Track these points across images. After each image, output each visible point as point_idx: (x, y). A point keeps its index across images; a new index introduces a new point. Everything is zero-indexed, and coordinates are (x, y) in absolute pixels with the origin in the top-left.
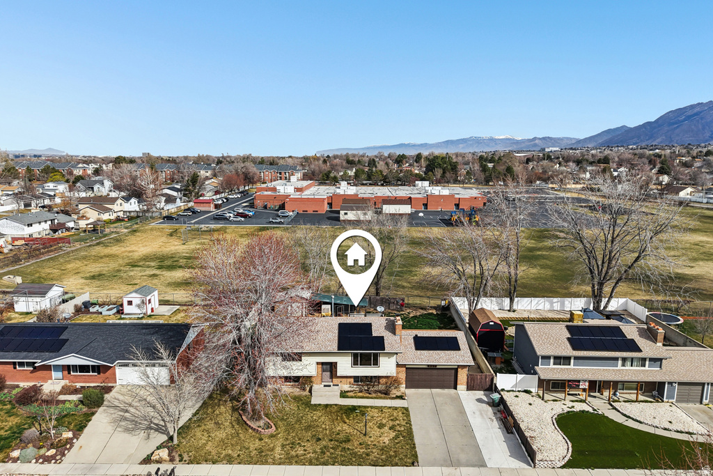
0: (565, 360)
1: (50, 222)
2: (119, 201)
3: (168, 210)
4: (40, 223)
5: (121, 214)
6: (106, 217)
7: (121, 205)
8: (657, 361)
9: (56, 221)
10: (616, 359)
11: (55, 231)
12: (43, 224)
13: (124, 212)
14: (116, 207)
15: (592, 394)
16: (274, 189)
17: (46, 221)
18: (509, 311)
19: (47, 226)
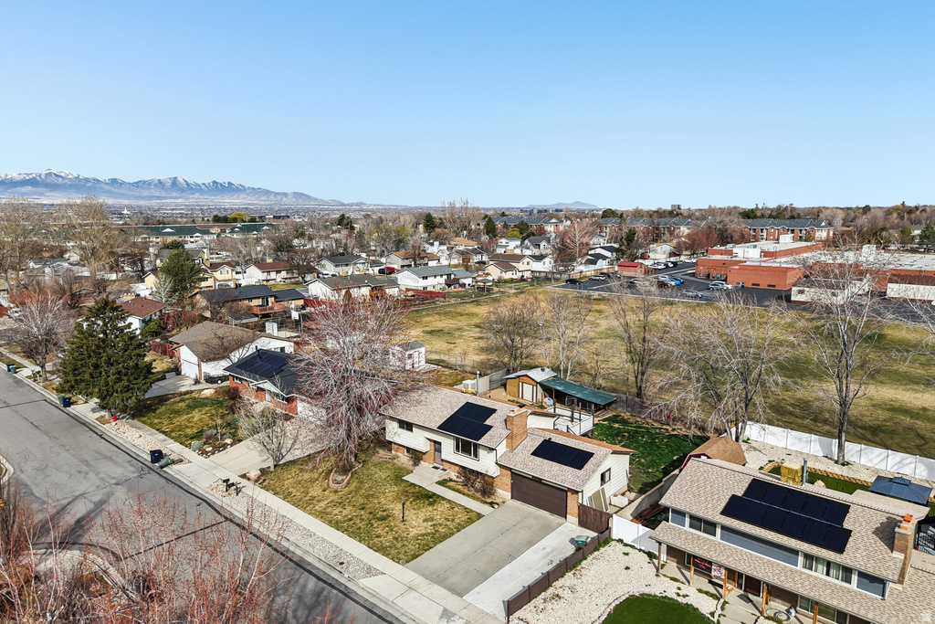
0: (709, 527)
1: (446, 277)
2: (527, 260)
3: (581, 272)
4: (435, 276)
5: (527, 275)
6: (508, 276)
7: (528, 263)
8: (874, 582)
9: (453, 276)
10: (795, 552)
11: (449, 286)
12: (438, 278)
13: (532, 272)
14: (520, 266)
15: (751, 596)
16: (730, 253)
17: (442, 276)
18: (836, 462)
19: (442, 280)
